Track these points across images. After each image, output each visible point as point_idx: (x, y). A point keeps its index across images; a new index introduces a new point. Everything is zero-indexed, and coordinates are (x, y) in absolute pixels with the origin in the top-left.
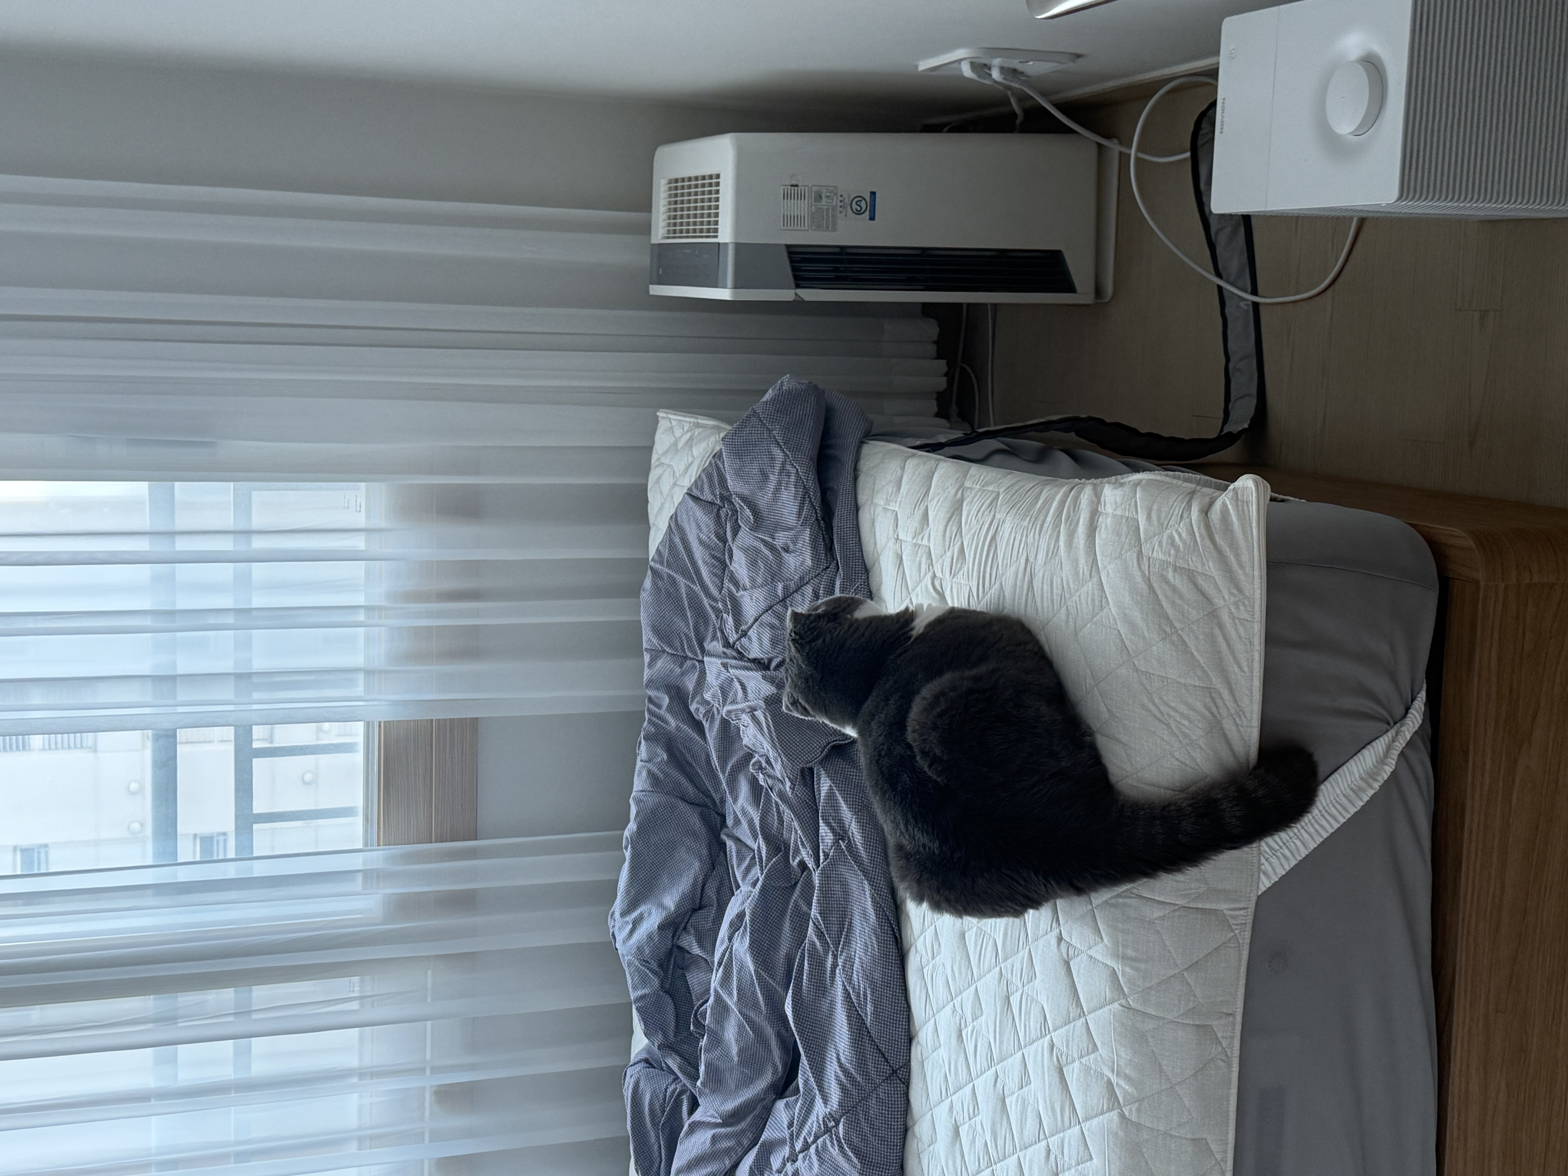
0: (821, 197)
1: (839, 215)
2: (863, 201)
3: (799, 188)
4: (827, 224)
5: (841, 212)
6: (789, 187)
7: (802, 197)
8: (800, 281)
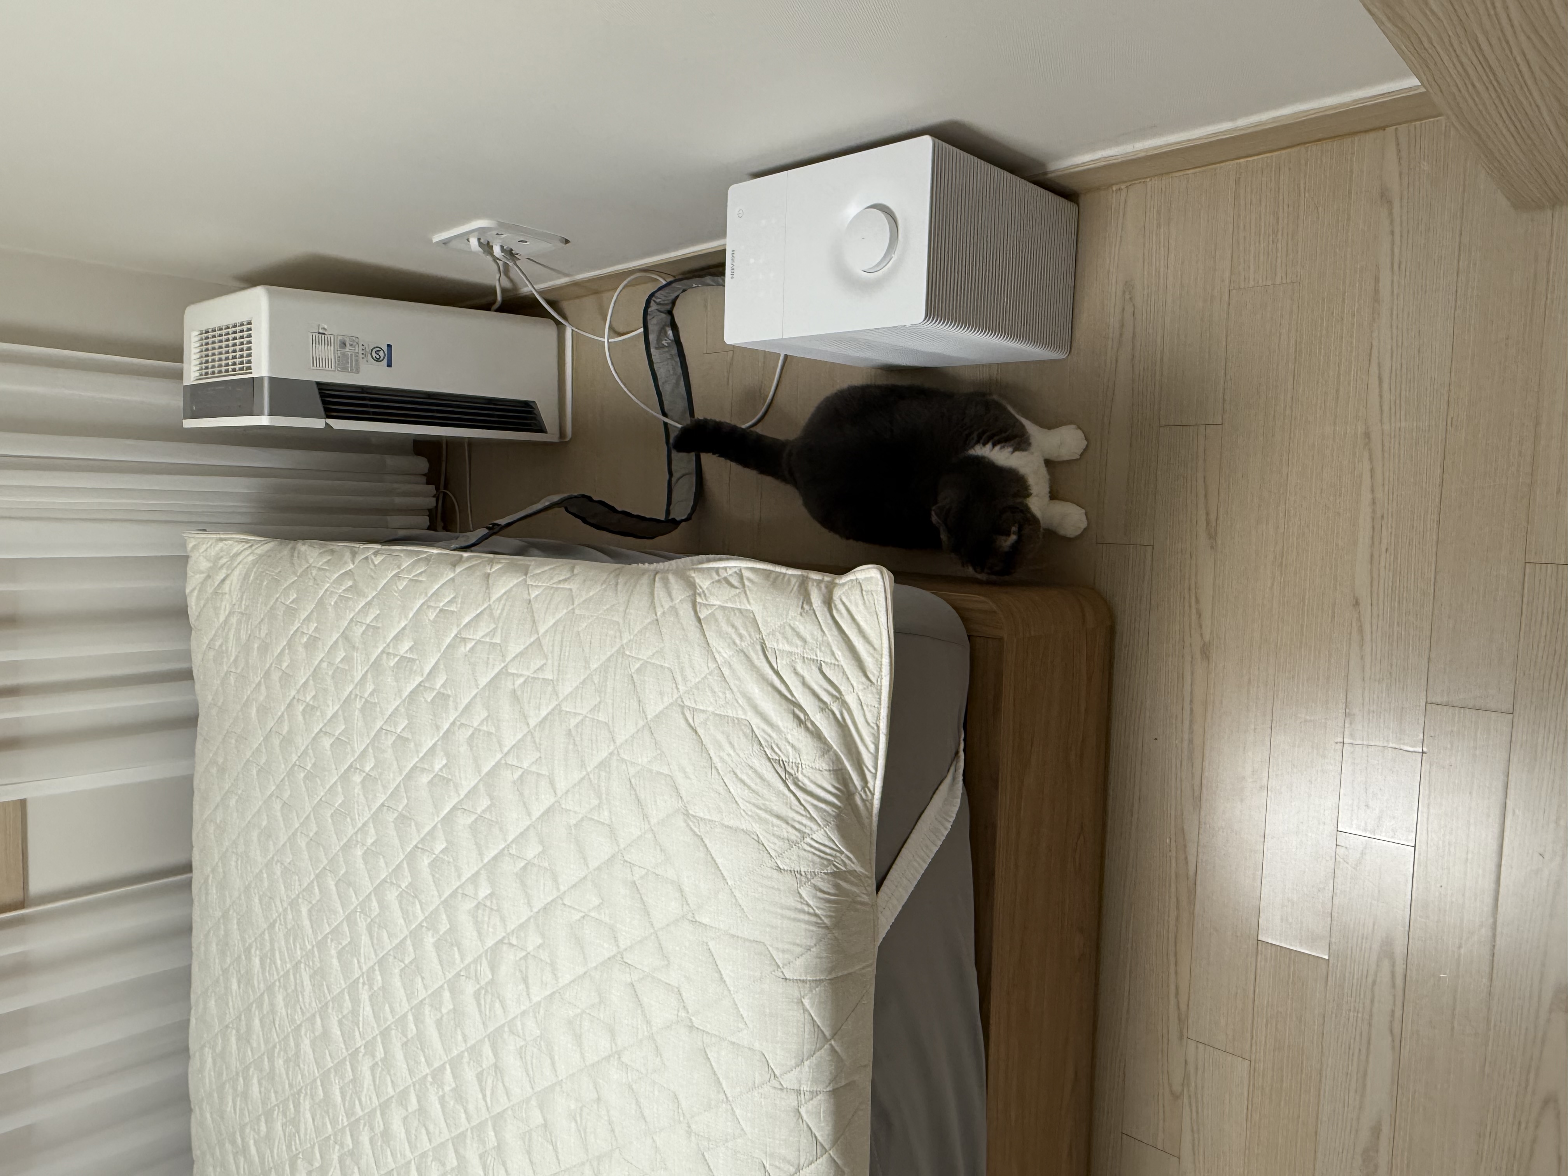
0: (345, 344)
1: (360, 359)
2: (382, 351)
3: (326, 336)
4: (351, 366)
5: (363, 358)
6: (317, 335)
7: (329, 343)
8: (330, 413)
